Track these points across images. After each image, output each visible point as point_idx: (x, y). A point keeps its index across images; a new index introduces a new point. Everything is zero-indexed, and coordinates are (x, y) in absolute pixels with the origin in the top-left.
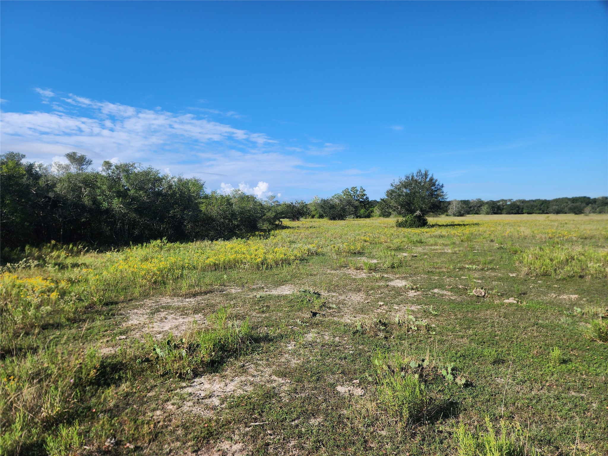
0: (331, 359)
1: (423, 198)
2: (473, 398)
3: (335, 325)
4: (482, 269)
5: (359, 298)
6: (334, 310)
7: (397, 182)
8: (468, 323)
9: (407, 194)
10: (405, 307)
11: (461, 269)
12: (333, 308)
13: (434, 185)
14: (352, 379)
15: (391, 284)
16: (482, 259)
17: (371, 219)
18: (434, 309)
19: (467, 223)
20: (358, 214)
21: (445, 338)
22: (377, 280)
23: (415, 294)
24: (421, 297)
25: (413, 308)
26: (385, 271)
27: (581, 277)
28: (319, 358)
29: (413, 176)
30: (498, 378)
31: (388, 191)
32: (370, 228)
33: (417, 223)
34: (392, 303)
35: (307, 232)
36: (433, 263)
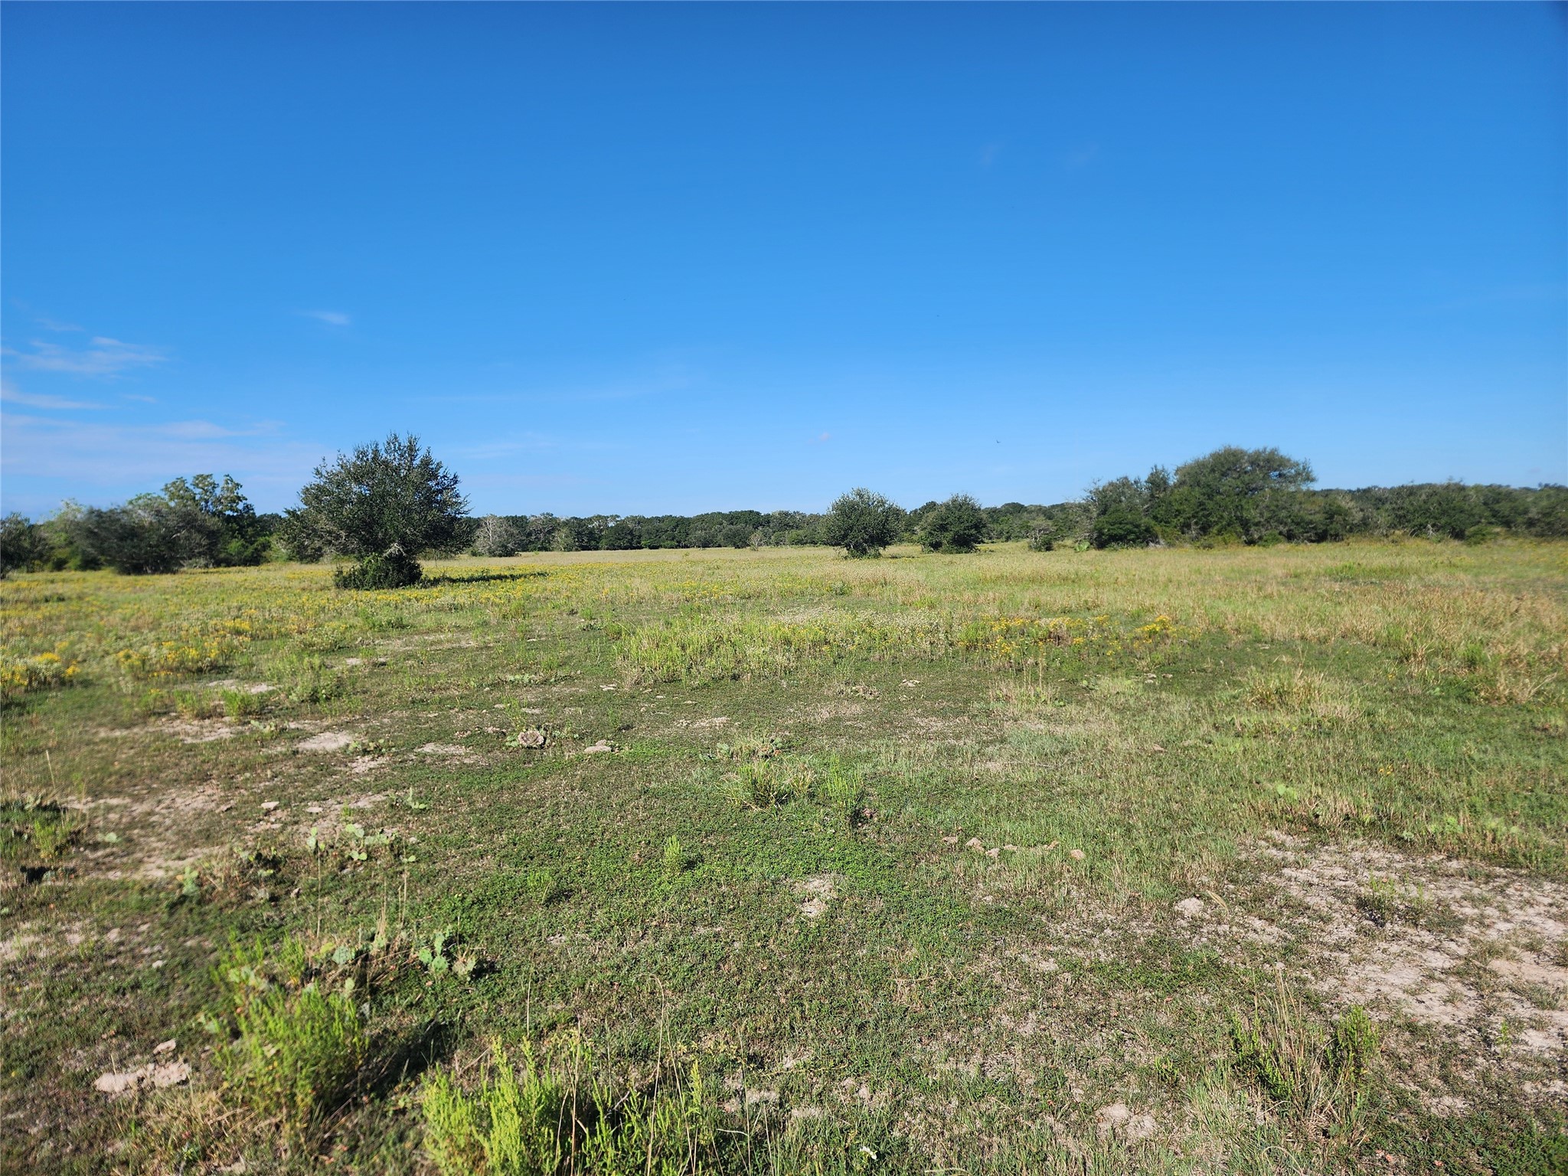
0: (86, 1002)
1: (408, 509)
2: (493, 999)
3: (109, 894)
4: (545, 682)
5: (199, 802)
6: (108, 850)
7: (332, 466)
8: (499, 817)
9: (362, 500)
10: (339, 803)
11: (496, 685)
12: (106, 845)
13: (434, 475)
14: (153, 1041)
15: (309, 745)
16: (544, 658)
17: (263, 567)
18: (418, 798)
19: (520, 572)
20: (222, 555)
21: (439, 866)
22: (264, 742)
23: (373, 764)
24: (387, 770)
25: (365, 803)
26: (294, 713)
27: (735, 677)
28: (42, 1005)
29: (376, 452)
30: (554, 935)
31: (307, 489)
32: (255, 594)
33: (394, 575)
34: (304, 800)
35: (32, 616)
36: (428, 677)
